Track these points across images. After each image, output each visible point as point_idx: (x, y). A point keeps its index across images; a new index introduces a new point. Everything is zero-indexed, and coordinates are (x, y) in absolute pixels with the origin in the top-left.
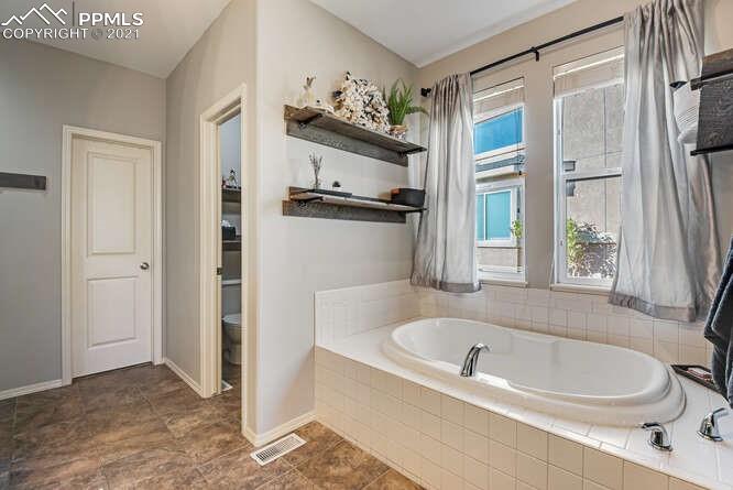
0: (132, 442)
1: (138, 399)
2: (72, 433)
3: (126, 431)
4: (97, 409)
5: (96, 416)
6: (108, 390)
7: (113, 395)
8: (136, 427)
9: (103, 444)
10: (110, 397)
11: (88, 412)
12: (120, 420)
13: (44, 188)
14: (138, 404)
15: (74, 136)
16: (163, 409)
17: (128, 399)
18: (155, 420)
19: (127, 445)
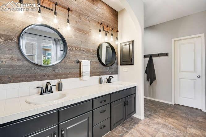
0: (174, 124)
1: (186, 116)
2: (165, 114)
3: (175, 121)
4: (174, 113)
5: (173, 114)
6: (181, 110)
7: (181, 112)
8: (179, 122)
9: (168, 120)
10: (180, 112)
11: (172, 112)
12: (176, 118)
13: (168, 55)
14: (185, 117)
15: (175, 41)
16: (192, 123)
17: (184, 115)
18: (186, 124)
19: (173, 124)
